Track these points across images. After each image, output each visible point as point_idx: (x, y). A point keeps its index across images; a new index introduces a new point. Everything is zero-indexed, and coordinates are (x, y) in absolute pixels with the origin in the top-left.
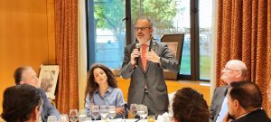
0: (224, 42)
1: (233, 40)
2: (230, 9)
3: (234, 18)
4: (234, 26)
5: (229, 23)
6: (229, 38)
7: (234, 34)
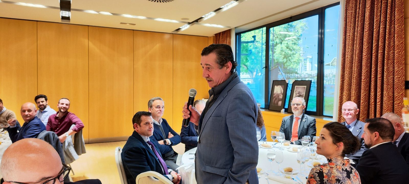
0: (346, 87)
1: (354, 87)
2: (352, 62)
3: (355, 69)
4: (355, 75)
5: (351, 73)
6: (350, 85)
7: (354, 81)
